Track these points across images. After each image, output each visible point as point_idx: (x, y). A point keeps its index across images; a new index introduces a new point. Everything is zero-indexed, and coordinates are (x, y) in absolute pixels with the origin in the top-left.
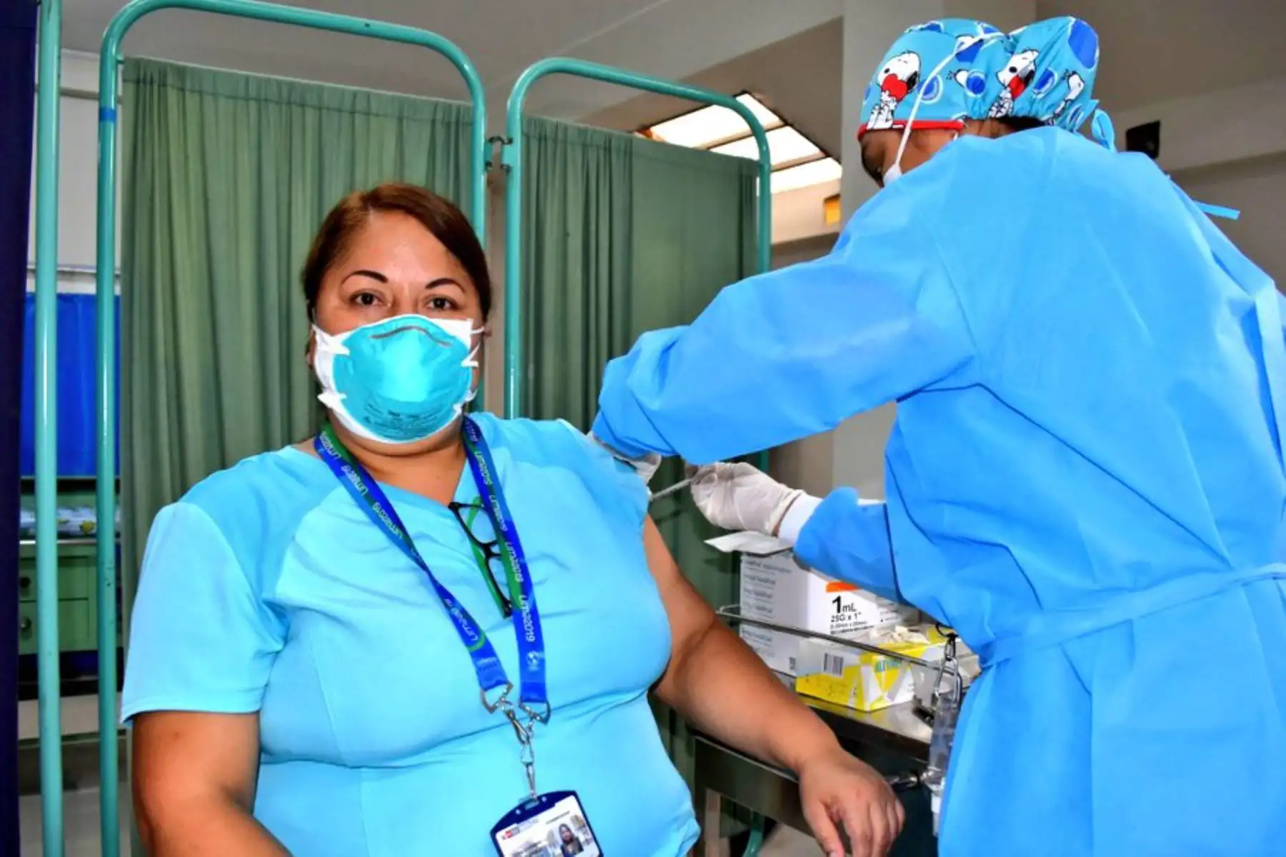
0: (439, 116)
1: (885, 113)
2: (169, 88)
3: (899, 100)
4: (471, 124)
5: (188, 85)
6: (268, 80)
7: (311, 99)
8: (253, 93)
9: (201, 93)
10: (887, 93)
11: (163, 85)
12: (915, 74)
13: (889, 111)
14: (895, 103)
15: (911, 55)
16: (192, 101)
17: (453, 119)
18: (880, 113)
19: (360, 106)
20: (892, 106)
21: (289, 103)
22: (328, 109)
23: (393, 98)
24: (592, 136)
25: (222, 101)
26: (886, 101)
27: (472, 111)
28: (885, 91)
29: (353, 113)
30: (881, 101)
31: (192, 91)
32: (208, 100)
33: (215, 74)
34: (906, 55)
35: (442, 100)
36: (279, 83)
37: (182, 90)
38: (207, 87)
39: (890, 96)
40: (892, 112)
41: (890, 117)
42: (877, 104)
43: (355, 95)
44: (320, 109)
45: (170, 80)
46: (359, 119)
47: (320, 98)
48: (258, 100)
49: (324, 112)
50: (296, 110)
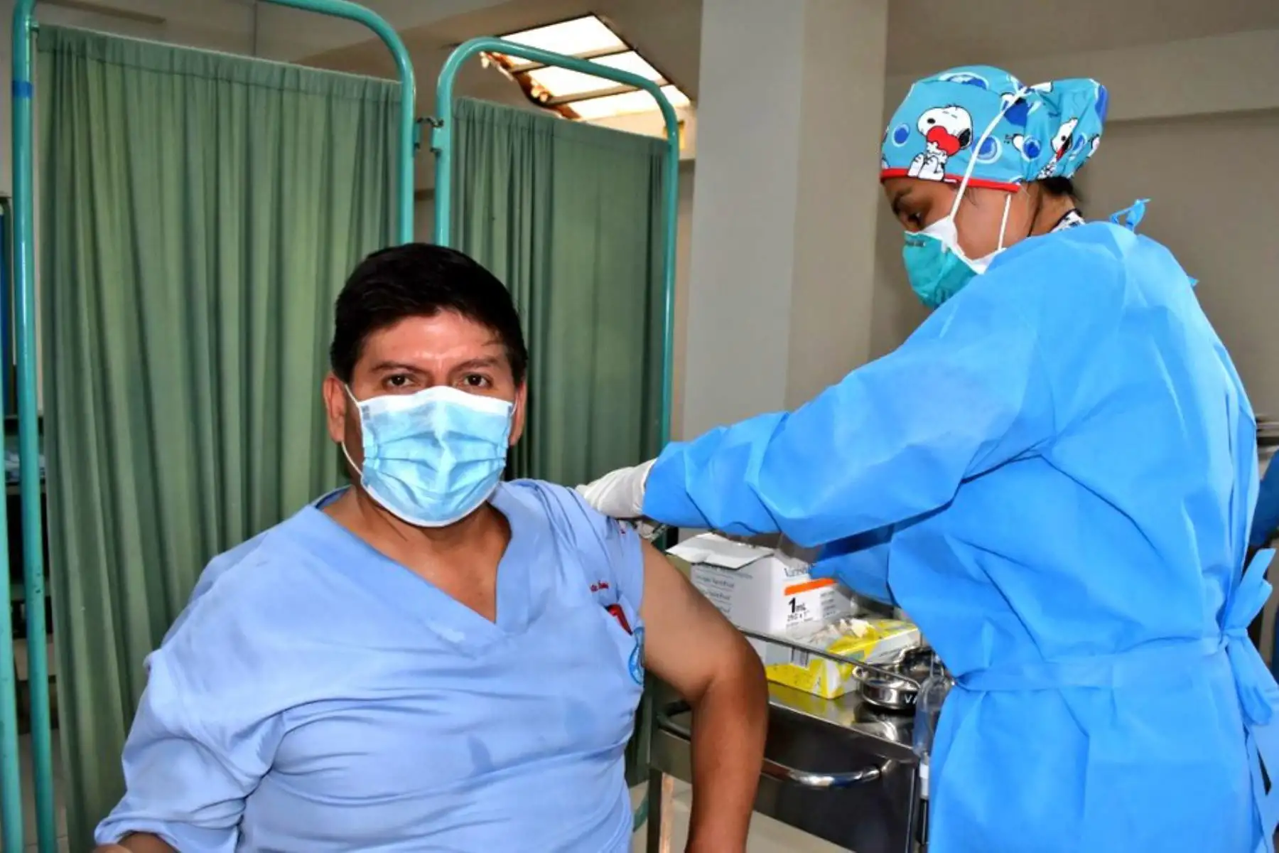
0: (369, 95)
1: (933, 164)
2: (88, 59)
3: (950, 154)
4: (400, 104)
5: (109, 57)
6: (194, 54)
7: (239, 75)
8: (177, 67)
9: (122, 65)
10: (935, 144)
11: (83, 56)
12: (967, 131)
13: (938, 163)
14: (945, 157)
15: (959, 110)
16: (113, 74)
17: (383, 99)
18: (925, 163)
19: (289, 81)
20: (942, 159)
21: (216, 79)
22: (256, 85)
23: (323, 74)
24: (517, 118)
25: (145, 76)
26: (933, 153)
27: (400, 91)
28: (932, 143)
29: (281, 90)
30: (928, 151)
31: (113, 63)
32: (131, 74)
33: (138, 45)
34: (953, 109)
35: (370, 78)
36: (205, 57)
37: (102, 62)
38: (129, 59)
39: (938, 148)
40: (943, 166)
41: (940, 168)
42: (922, 153)
43: (284, 70)
44: (247, 85)
45: (89, 49)
46: (288, 98)
47: (248, 74)
48: (184, 75)
49: (252, 88)
50: (223, 87)
